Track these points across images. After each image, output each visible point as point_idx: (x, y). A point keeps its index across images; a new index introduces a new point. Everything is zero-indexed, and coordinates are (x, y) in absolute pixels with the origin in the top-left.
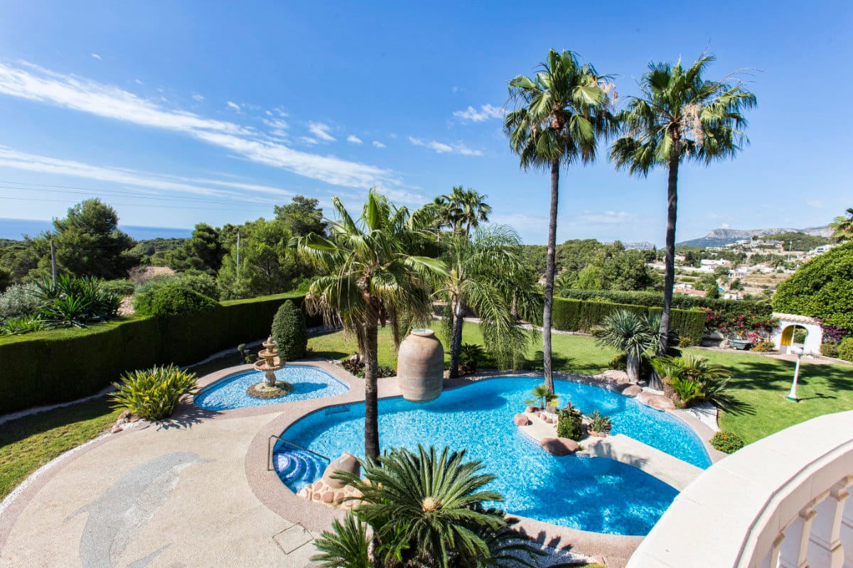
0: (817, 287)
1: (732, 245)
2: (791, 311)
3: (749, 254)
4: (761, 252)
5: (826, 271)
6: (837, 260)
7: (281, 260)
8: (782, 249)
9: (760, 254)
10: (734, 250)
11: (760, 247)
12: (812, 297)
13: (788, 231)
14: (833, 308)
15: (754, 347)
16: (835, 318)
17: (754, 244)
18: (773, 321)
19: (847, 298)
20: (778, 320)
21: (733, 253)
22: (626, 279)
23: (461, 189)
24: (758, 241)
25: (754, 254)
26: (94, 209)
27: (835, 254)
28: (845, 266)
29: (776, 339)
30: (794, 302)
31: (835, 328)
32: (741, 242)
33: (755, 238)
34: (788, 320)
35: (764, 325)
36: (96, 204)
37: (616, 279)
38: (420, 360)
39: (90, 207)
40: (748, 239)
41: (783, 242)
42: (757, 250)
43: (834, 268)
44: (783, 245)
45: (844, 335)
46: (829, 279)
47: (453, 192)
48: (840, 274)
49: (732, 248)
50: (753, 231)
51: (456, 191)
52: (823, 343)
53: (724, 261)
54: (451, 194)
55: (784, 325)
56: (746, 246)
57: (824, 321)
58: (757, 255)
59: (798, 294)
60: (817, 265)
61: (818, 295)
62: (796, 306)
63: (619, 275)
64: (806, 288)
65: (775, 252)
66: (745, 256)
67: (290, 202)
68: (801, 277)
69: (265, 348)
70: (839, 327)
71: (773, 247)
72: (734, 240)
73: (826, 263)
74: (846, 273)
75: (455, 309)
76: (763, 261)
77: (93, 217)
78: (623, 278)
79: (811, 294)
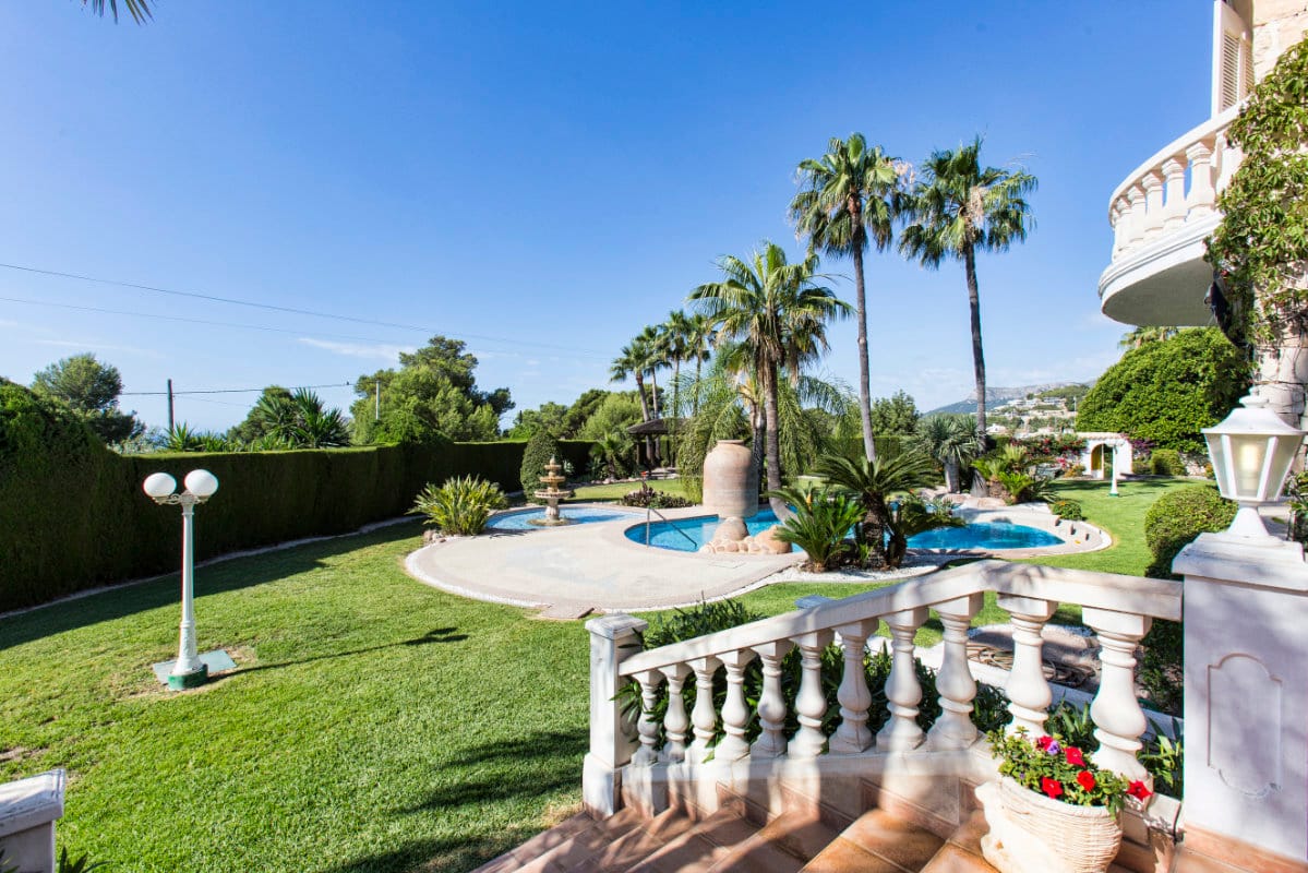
0: (1118, 398)
1: (1002, 407)
2: (1097, 429)
3: (1025, 419)
4: (1039, 415)
5: (1124, 380)
6: (1132, 367)
7: (441, 420)
8: (1065, 410)
9: (1040, 417)
10: (1007, 414)
11: (1039, 408)
12: (1115, 410)
13: (1068, 385)
14: (1137, 418)
15: (1064, 473)
16: (1141, 429)
17: (1030, 404)
18: (1080, 442)
19: (1149, 404)
20: (1085, 440)
21: (1005, 418)
22: (896, 430)
23: (681, 312)
24: (1035, 400)
25: (1032, 418)
26: (87, 370)
27: (1129, 361)
28: (1142, 371)
29: (1086, 460)
30: (1097, 419)
31: (1143, 441)
32: (1013, 403)
33: (1030, 397)
34: (1094, 439)
35: (1071, 448)
36: (90, 363)
37: (882, 431)
38: (737, 468)
39: (79, 368)
40: (1022, 398)
41: (1065, 400)
42: (1036, 413)
43: (1131, 376)
44: (1066, 404)
45: (1153, 447)
46: (1128, 387)
47: (671, 319)
48: (1139, 380)
49: (1004, 411)
50: (1026, 388)
51: (674, 317)
52: (1134, 460)
53: (998, 427)
54: (669, 322)
55: (1092, 445)
56: (1021, 408)
57: (1131, 435)
58: (1036, 420)
59: (1100, 408)
60: (1115, 375)
61: (1121, 406)
62: (1100, 422)
63: (886, 425)
64: (1108, 401)
65: (1057, 414)
66: (1021, 422)
67: (426, 345)
68: (1101, 389)
69: (548, 471)
70: (1147, 439)
71: (1053, 408)
72: (1004, 402)
73: (1124, 371)
74: (1144, 377)
75: (754, 421)
76: (1046, 426)
77: (85, 383)
78: (891, 430)
79: (1114, 407)
